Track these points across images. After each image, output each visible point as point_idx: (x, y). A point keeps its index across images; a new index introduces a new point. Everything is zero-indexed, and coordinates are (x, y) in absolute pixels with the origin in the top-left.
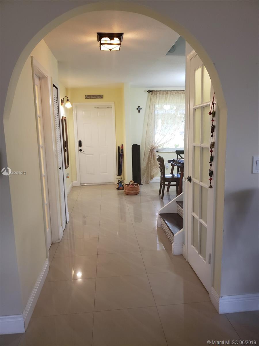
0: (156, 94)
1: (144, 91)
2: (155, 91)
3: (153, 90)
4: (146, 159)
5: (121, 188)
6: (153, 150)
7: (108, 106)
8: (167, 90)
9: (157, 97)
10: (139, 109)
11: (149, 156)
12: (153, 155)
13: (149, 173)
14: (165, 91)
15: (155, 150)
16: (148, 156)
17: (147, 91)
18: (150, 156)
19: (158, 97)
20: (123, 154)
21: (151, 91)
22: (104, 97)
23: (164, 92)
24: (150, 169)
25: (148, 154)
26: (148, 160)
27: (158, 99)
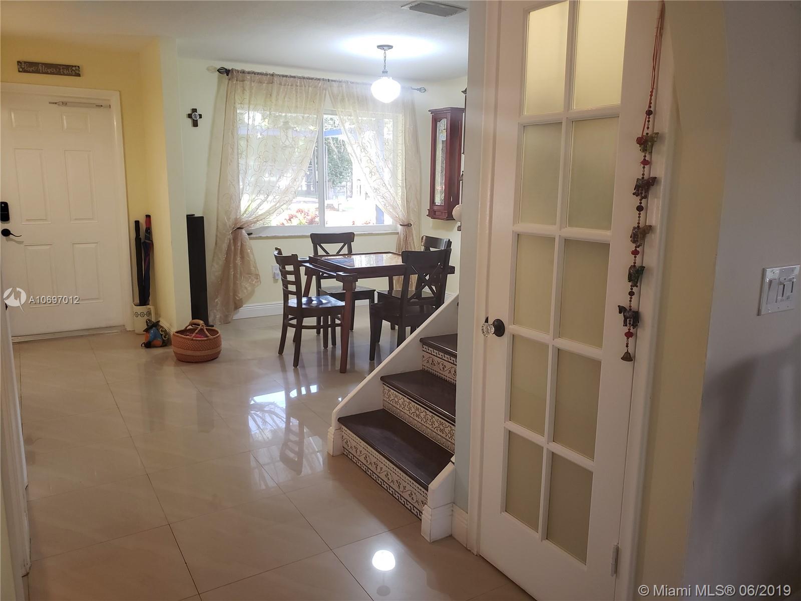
0: (243, 81)
1: (208, 69)
2: (238, 71)
3: (232, 69)
4: (222, 257)
5: (159, 341)
6: (240, 230)
7: (100, 103)
8: (272, 73)
9: (244, 89)
10: (194, 117)
11: (229, 247)
12: (239, 244)
13: (231, 294)
14: (266, 74)
15: (244, 231)
16: (224, 246)
17: (218, 71)
18: (233, 248)
19: (247, 88)
20: (152, 241)
21: (227, 72)
22: (84, 71)
23: (264, 78)
24: (232, 285)
25: (227, 241)
26: (227, 260)
27: (247, 93)
